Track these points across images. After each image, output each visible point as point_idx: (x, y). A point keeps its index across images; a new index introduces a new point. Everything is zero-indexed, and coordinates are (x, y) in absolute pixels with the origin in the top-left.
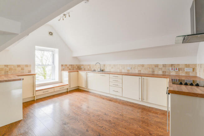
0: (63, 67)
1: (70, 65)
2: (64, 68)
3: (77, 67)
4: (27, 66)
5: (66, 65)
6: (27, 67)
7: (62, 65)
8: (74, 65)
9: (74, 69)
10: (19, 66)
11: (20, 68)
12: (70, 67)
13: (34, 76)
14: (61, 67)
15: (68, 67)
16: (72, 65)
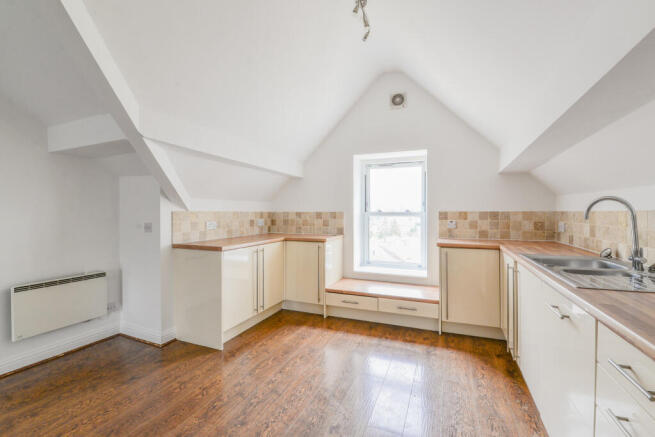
0: (449, 224)
1: (483, 215)
2: (452, 226)
3: (528, 226)
4: (334, 215)
5: (463, 215)
6: (335, 217)
7: (440, 214)
8: (507, 215)
9: (513, 233)
10: (319, 215)
11: (321, 221)
12: (485, 225)
13: (320, 244)
14: (437, 222)
15: (473, 225)
16: (495, 215)
